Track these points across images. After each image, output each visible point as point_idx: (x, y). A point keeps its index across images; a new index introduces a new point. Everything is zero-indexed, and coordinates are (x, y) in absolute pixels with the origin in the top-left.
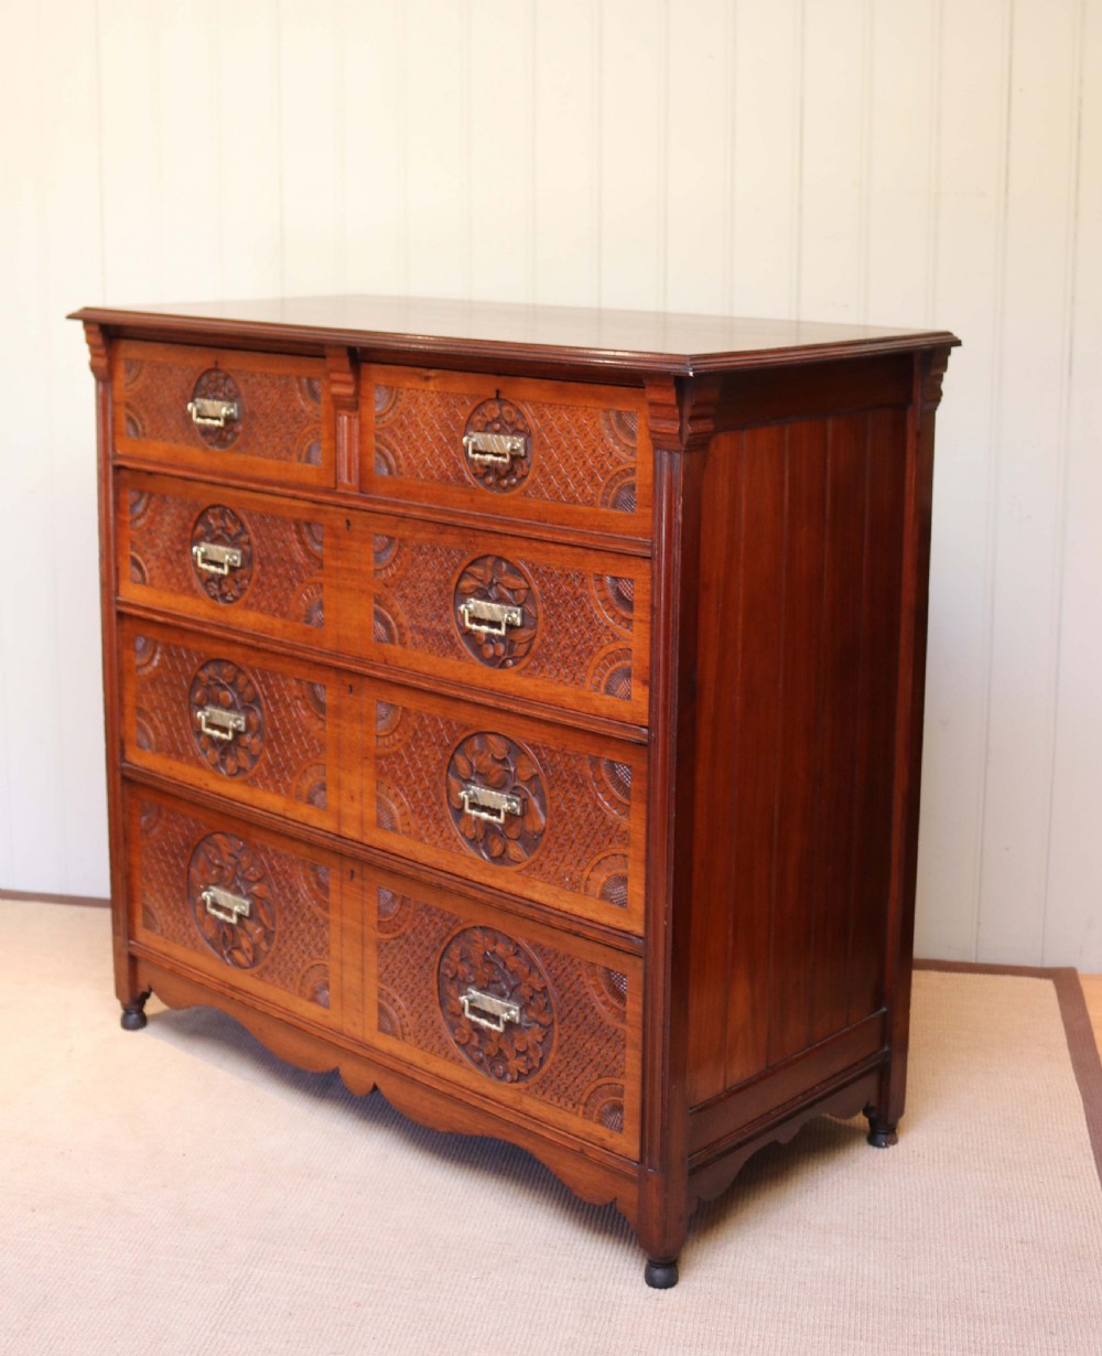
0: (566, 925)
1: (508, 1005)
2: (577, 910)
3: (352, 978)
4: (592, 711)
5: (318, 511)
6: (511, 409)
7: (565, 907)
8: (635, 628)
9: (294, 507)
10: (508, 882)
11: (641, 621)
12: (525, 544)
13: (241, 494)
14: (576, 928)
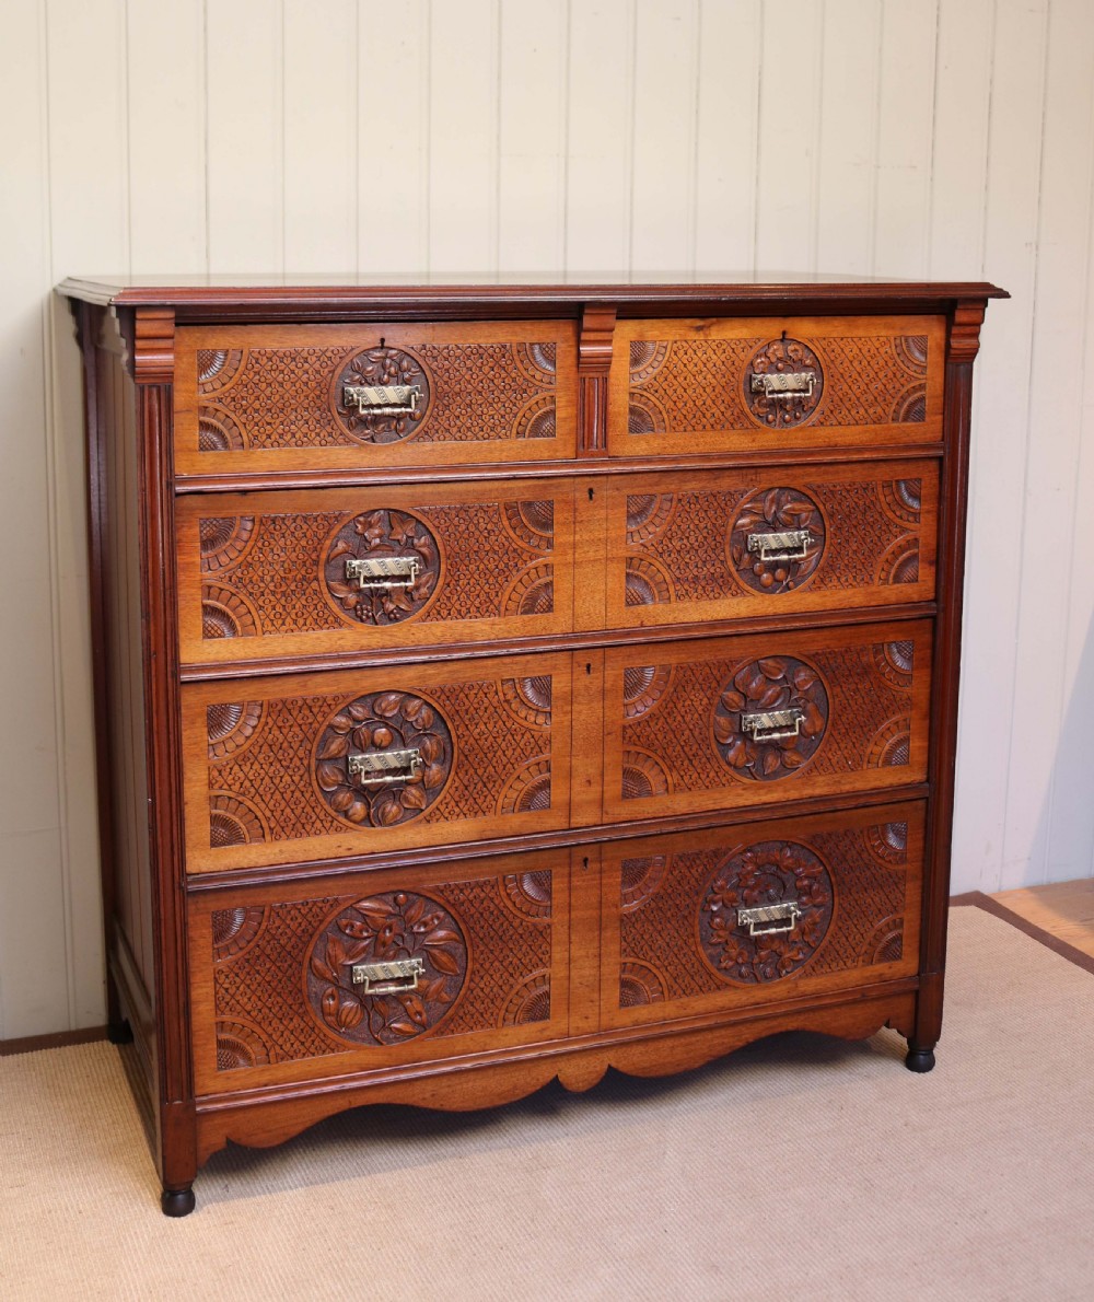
0: (853, 803)
1: (785, 905)
2: (859, 785)
3: (585, 971)
4: (881, 603)
5: (545, 487)
6: (797, 347)
7: (847, 787)
8: (922, 519)
9: (511, 489)
10: (785, 791)
11: (928, 512)
12: (813, 470)
13: (419, 489)
14: (862, 801)
